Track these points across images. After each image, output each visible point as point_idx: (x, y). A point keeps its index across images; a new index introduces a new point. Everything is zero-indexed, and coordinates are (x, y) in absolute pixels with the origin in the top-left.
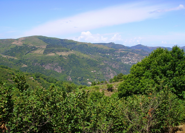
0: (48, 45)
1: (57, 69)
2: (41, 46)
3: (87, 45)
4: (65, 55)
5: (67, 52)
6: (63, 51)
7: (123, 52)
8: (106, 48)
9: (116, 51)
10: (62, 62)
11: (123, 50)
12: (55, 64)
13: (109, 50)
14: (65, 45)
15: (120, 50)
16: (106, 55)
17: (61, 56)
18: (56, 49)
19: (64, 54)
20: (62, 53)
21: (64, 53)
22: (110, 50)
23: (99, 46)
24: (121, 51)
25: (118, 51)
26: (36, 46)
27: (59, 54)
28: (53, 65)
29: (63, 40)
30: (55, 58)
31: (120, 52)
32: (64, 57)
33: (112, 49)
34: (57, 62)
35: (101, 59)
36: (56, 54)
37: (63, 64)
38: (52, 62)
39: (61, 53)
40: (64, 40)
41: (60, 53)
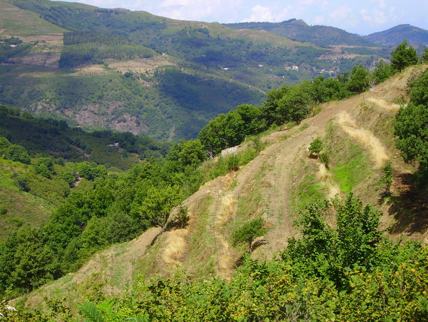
0: (70, 34)
1: (122, 123)
2: (41, 38)
3: (205, 32)
4: (143, 71)
5: (149, 61)
6: (130, 56)
7: (352, 56)
8: (282, 42)
9: (324, 53)
10: (137, 97)
11: (350, 51)
12: (112, 108)
13: (295, 51)
14: (122, 31)
15: (338, 48)
16: (288, 68)
17: (128, 75)
18: (103, 48)
19: (138, 67)
20: (131, 63)
21: (138, 64)
22: (302, 52)
23: (254, 36)
24: (343, 53)
25: (331, 53)
26: (21, 38)
27: (122, 67)
28: (104, 109)
29: (111, 11)
30: (110, 84)
31: (340, 56)
32: (141, 81)
33: (306, 44)
34: (118, 99)
35: (273, 86)
36: (106, 67)
37: (142, 107)
38: (100, 97)
39: (126, 64)
40: (117, 12)
41: (121, 64)
